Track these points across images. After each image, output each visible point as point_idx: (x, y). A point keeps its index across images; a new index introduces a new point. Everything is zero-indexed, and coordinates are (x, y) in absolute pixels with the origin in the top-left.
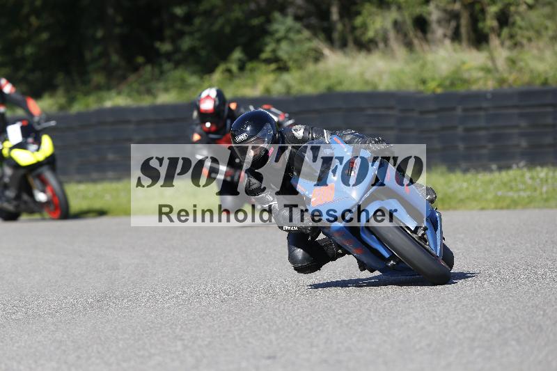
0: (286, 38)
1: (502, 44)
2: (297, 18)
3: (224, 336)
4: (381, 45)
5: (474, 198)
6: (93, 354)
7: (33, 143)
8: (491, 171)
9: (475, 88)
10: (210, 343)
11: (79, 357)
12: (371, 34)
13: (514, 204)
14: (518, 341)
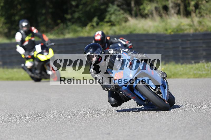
0: (114, 13)
1: (196, 16)
2: (118, 6)
3: (91, 126)
4: (150, 16)
5: (185, 74)
6: (41, 132)
7: (46, 52)
8: (192, 64)
9: (186, 32)
10: (85, 128)
11: (35, 134)
12: (146, 12)
13: (200, 76)
14: (202, 128)
